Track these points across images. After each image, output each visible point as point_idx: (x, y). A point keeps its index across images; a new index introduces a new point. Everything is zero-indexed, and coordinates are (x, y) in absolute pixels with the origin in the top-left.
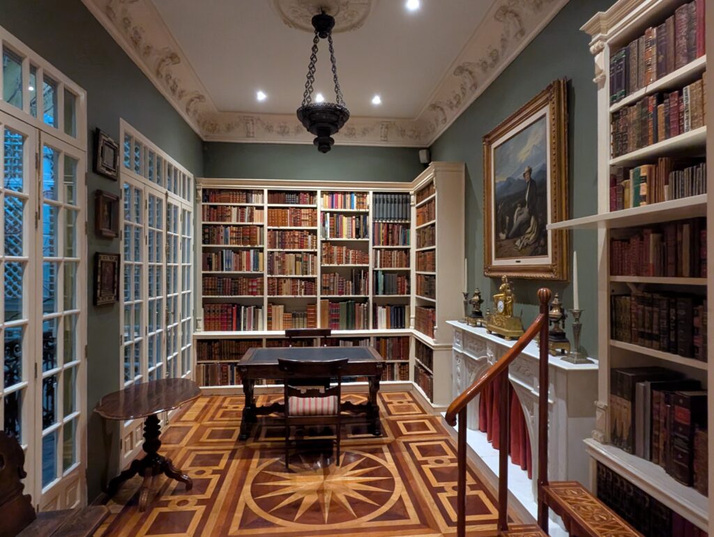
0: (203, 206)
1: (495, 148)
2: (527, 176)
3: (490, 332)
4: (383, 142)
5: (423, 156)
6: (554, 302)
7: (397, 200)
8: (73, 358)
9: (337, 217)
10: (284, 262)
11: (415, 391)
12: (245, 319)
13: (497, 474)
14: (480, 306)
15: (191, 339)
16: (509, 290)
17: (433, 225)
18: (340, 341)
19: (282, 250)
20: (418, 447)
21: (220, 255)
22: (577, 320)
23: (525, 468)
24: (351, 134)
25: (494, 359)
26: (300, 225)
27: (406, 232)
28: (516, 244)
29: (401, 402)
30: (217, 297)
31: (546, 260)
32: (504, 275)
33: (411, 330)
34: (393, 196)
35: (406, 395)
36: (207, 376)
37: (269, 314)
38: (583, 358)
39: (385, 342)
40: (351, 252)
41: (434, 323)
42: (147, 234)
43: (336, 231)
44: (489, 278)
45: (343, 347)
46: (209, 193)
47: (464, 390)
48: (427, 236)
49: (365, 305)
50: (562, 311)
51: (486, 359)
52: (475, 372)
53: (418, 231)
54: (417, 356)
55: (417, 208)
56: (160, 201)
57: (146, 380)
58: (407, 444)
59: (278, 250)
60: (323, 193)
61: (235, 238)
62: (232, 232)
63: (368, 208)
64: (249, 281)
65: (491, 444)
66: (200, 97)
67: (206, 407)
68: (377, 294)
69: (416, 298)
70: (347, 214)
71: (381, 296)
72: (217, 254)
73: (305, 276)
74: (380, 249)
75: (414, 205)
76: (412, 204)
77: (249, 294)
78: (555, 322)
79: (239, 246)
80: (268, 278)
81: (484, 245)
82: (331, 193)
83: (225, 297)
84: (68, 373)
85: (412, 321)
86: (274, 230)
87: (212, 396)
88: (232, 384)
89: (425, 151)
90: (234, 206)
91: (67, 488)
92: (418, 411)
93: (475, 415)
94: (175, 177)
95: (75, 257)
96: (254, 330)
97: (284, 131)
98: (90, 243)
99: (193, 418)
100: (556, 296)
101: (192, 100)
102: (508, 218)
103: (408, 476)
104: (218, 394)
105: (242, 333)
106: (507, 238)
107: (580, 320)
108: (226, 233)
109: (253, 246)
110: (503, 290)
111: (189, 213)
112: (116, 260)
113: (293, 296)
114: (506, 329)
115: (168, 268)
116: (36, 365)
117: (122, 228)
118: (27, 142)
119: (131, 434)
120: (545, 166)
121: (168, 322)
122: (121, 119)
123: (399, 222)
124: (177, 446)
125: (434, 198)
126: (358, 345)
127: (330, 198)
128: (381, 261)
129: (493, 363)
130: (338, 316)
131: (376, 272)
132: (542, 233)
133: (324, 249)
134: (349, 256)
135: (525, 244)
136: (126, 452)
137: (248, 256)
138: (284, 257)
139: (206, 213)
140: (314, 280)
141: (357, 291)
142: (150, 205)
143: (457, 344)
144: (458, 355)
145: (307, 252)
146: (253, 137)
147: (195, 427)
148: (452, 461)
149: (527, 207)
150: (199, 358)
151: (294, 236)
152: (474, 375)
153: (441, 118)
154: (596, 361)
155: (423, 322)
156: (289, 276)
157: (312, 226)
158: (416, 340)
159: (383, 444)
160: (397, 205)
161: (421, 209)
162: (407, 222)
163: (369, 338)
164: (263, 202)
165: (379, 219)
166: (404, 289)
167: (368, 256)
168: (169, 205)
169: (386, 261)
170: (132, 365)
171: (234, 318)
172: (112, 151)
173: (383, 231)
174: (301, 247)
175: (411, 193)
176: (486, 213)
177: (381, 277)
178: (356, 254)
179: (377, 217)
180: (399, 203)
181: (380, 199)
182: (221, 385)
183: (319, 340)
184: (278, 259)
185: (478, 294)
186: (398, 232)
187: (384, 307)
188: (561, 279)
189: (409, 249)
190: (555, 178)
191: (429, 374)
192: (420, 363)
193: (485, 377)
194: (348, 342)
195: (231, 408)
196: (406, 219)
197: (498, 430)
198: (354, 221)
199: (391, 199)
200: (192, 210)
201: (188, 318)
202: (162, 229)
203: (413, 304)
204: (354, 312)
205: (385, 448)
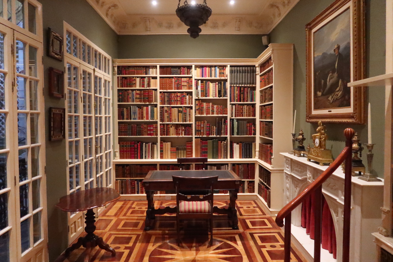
0: (118, 77)
1: (314, 33)
2: (337, 51)
3: (310, 160)
4: (237, 31)
5: (264, 40)
6: (354, 139)
7: (246, 71)
8: (38, 174)
9: (206, 83)
10: (171, 113)
11: (259, 200)
12: (145, 151)
13: (313, 255)
14: (303, 142)
15: (112, 164)
16: (323, 131)
17: (271, 87)
18: (208, 166)
19: (169, 106)
20: (259, 237)
21: (129, 109)
22: (370, 151)
23: (331, 252)
24: (215, 26)
25: (312, 178)
26: (181, 89)
27: (253, 92)
28: (329, 99)
29: (249, 207)
30: (127, 136)
31: (350, 110)
32: (320, 121)
33: (256, 159)
34: (244, 68)
35: (253, 202)
36: (122, 188)
37: (161, 148)
38: (374, 177)
39: (239, 167)
40: (215, 106)
41: (271, 154)
42: (82, 96)
43: (205, 92)
44: (309, 124)
45: (210, 170)
46: (122, 69)
47: (291, 200)
48: (267, 95)
49: (225, 142)
50: (360, 145)
51: (306, 179)
52: (299, 188)
53: (261, 91)
54: (260, 176)
55: (261, 76)
56: (90, 74)
57: (83, 189)
58: (252, 235)
59: (167, 106)
60: (196, 67)
61: (139, 98)
62: (137, 94)
63: (227, 76)
64: (148, 126)
65: (309, 236)
66: (115, 6)
67: (121, 207)
68: (233, 135)
69: (260, 137)
70: (212, 81)
71: (235, 136)
72: (127, 108)
73: (184, 123)
74: (235, 104)
75: (258, 74)
76: (257, 73)
77: (148, 135)
78: (355, 153)
79: (141, 103)
80: (160, 124)
81: (306, 101)
82: (202, 67)
83: (132, 136)
84: (35, 183)
85: (257, 153)
86: (164, 92)
87: (126, 201)
88: (138, 193)
89: (266, 36)
90: (138, 77)
91: (36, 254)
92: (260, 213)
93: (298, 217)
94: (100, 59)
95: (37, 110)
96: (151, 158)
97: (170, 26)
98: (46, 101)
99: (113, 214)
100: (356, 134)
101: (110, 8)
102: (323, 81)
103: (252, 255)
104: (129, 199)
105: (144, 160)
106: (323, 95)
107: (373, 150)
108: (133, 95)
109: (150, 103)
110: (319, 131)
111: (109, 82)
112: (62, 112)
113: (176, 136)
114: (320, 157)
115: (96, 118)
116: (15, 177)
117: (66, 91)
118: (6, 38)
119: (75, 222)
120: (349, 43)
121: (96, 153)
122: (64, 21)
123: (248, 86)
124: (103, 231)
125: (272, 69)
126: (220, 169)
127: (201, 70)
128: (235, 112)
129: (311, 181)
130: (207, 149)
131: (232, 120)
132: (347, 90)
133: (197, 105)
134: (214, 109)
135: (335, 99)
136: (72, 233)
137: (147, 110)
138: (171, 110)
139: (120, 82)
140: (190, 125)
141: (219, 133)
142: (83, 78)
143: (287, 168)
144: (288, 176)
145: (185, 107)
146: (150, 31)
147: (114, 219)
148: (282, 246)
149: (336, 73)
150: (117, 176)
151: (177, 96)
152: (298, 189)
153: (277, 14)
154: (383, 180)
155: (264, 154)
156: (174, 123)
157: (189, 89)
158: (260, 166)
159: (236, 234)
160: (246, 74)
161: (263, 77)
162: (254, 85)
163: (227, 164)
164: (156, 74)
165: (234, 84)
166: (251, 131)
167: (227, 109)
168: (96, 77)
169: (239, 112)
170: (74, 180)
171: (139, 151)
172: (58, 42)
173: (237, 92)
174: (182, 104)
175: (257, 65)
176: (308, 78)
177: (236, 123)
178: (218, 108)
179: (233, 82)
180: (248, 73)
181: (235, 70)
182: (131, 194)
183: (194, 165)
184: (167, 112)
185: (302, 134)
186: (247, 93)
187: (238, 144)
188: (360, 122)
189: (255, 104)
190: (356, 52)
191: (268, 189)
192: (262, 181)
193: (306, 190)
194: (213, 167)
195: (137, 208)
196: (253, 84)
197: (314, 226)
198: (217, 86)
199: (243, 70)
200: (111, 80)
201: (110, 151)
202: (92, 93)
203: (258, 142)
204: (218, 147)
205: (237, 237)
